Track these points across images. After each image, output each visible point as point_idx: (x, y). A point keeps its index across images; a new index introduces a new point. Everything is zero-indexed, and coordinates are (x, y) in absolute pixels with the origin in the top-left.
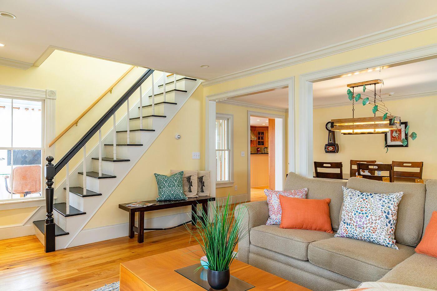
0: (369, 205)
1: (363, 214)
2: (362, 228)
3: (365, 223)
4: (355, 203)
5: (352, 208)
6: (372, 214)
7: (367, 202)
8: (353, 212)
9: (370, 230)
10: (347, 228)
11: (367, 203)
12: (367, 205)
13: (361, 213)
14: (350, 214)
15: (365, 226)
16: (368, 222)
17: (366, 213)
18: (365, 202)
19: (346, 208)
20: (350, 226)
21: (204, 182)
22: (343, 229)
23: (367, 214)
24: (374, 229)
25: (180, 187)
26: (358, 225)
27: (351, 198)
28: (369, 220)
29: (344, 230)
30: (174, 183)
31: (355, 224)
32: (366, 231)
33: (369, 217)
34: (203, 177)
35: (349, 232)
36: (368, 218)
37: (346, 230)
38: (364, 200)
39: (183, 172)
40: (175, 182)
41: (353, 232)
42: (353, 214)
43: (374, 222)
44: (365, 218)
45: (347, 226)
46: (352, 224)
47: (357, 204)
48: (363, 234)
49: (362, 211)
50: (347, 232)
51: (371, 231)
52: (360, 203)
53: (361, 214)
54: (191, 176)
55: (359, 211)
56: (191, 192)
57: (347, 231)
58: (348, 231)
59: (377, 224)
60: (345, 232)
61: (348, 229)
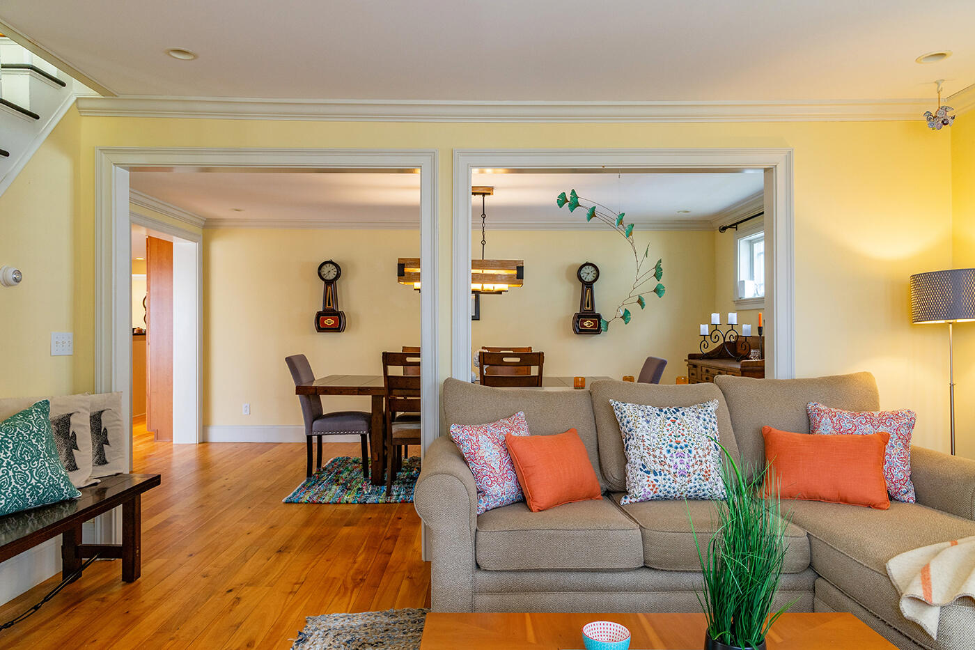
0: (686, 430)
1: (681, 448)
2: (687, 475)
3: (691, 464)
4: (659, 429)
5: (659, 440)
6: (697, 446)
7: (679, 425)
8: (664, 447)
9: (701, 476)
10: (657, 481)
11: (681, 427)
12: (683, 430)
13: (680, 448)
14: (657, 453)
15: (691, 470)
16: (694, 461)
17: (686, 446)
18: (677, 425)
19: (643, 441)
20: (663, 477)
21: (107, 428)
22: (647, 486)
23: (689, 448)
24: (706, 472)
25: (53, 456)
26: (678, 471)
27: (648, 422)
28: (695, 457)
29: (649, 486)
30: (32, 445)
31: (673, 470)
32: (693, 481)
33: (694, 452)
34: (103, 414)
35: (661, 488)
36: (692, 455)
37: (654, 486)
38: (674, 422)
39: (47, 402)
40: (37, 441)
41: (669, 487)
42: (664, 452)
43: (704, 459)
44: (689, 456)
45: (656, 478)
46: (666, 472)
47: (665, 432)
48: (688, 486)
49: (678, 443)
50: (657, 489)
51: (703, 478)
52: (669, 428)
53: (679, 450)
54: (71, 414)
55: (674, 444)
56: (77, 469)
57: (656, 487)
58: (659, 485)
59: (708, 462)
60: (652, 490)
61: (658, 483)
